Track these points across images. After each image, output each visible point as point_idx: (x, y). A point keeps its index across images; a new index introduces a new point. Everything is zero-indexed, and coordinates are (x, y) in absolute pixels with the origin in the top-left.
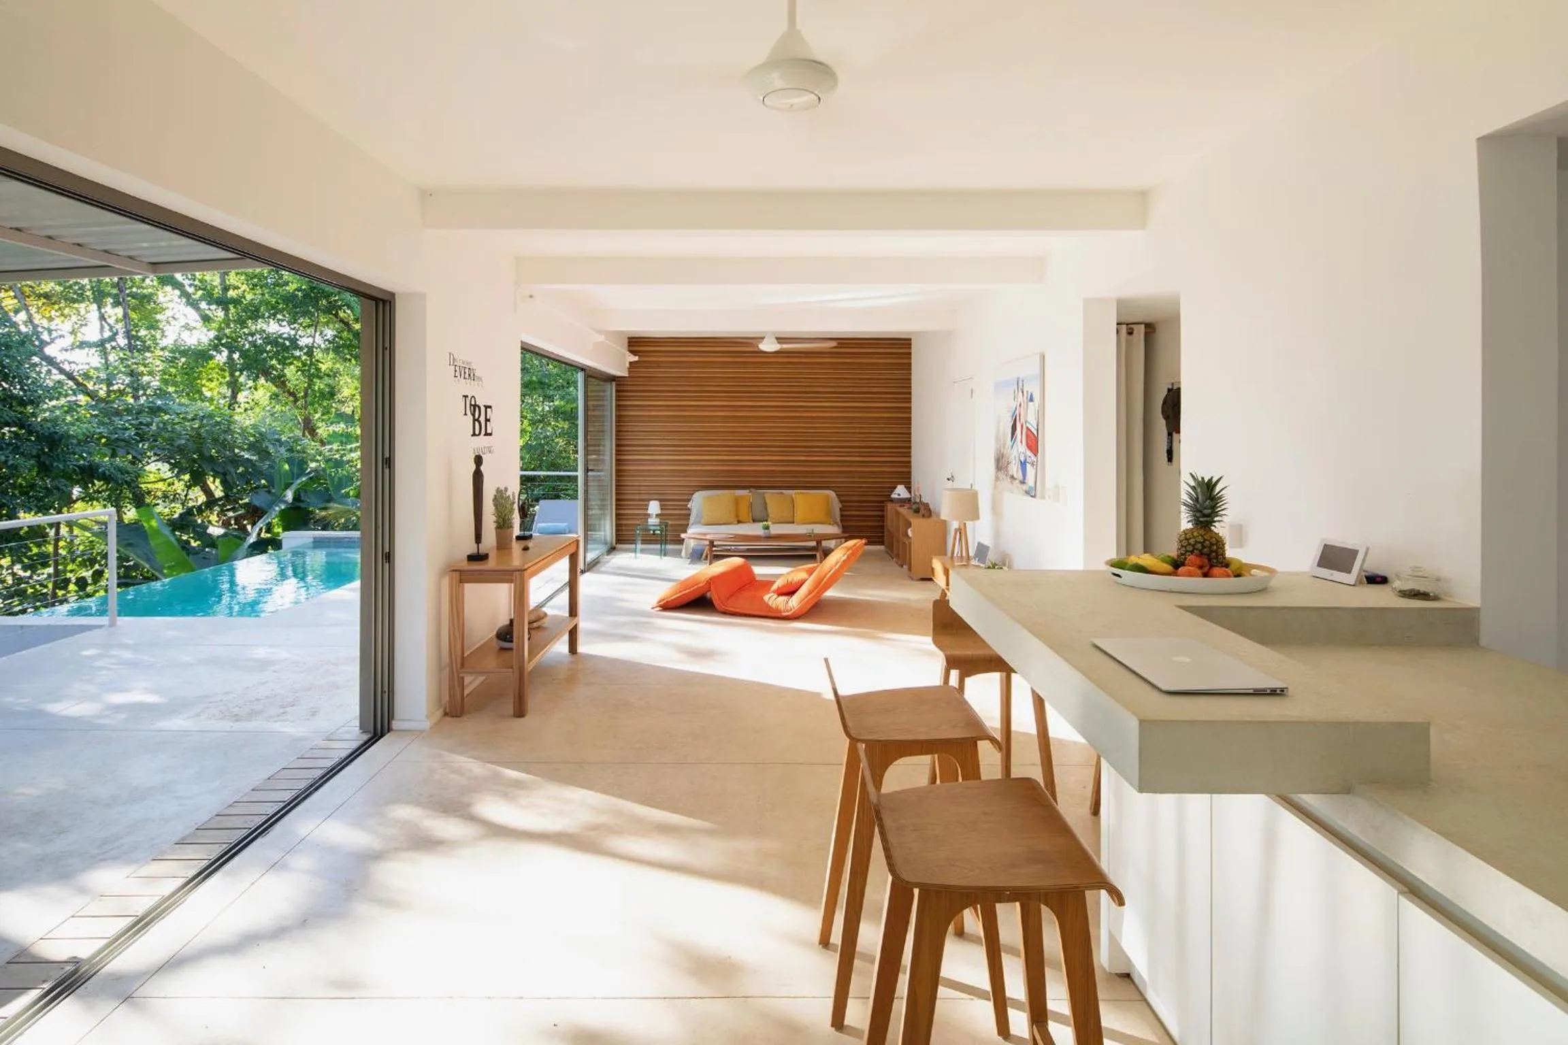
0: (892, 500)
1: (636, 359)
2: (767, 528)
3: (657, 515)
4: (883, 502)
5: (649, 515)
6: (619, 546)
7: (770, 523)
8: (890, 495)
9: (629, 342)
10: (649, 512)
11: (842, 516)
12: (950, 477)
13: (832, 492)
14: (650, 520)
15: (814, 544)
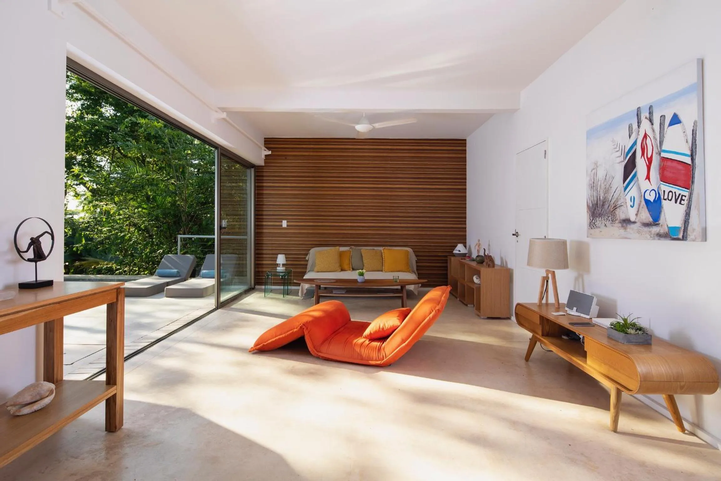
0: (454, 255)
1: (270, 153)
2: (362, 274)
3: (283, 265)
4: (446, 256)
5: (278, 265)
6: (257, 287)
7: (364, 271)
8: (453, 251)
9: (265, 141)
10: (277, 263)
11: (417, 266)
12: (514, 233)
13: (409, 249)
14: (278, 268)
15: (399, 287)
